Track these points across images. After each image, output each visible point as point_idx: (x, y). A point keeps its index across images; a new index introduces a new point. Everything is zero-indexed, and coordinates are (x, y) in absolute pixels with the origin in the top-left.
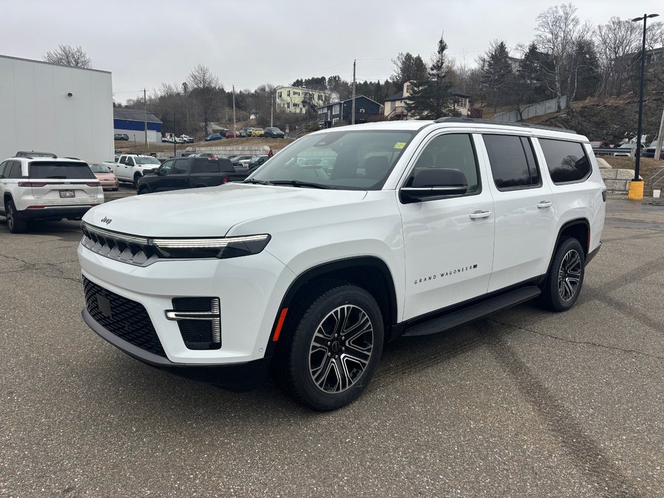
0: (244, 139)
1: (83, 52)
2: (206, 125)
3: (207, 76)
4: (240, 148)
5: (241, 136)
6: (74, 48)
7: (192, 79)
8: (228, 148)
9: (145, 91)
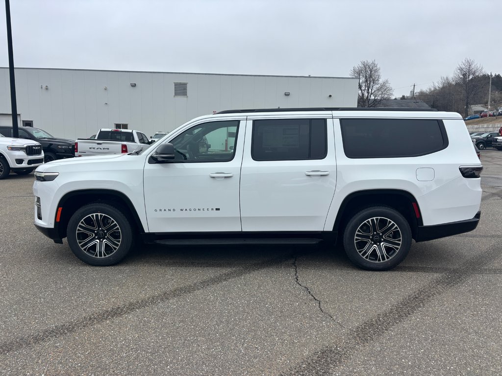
0: (495, 118)
1: (376, 63)
2: (467, 107)
3: (473, 66)
4: (485, 126)
5: (494, 115)
6: (370, 61)
7: (459, 71)
8: (476, 126)
9: (414, 85)
